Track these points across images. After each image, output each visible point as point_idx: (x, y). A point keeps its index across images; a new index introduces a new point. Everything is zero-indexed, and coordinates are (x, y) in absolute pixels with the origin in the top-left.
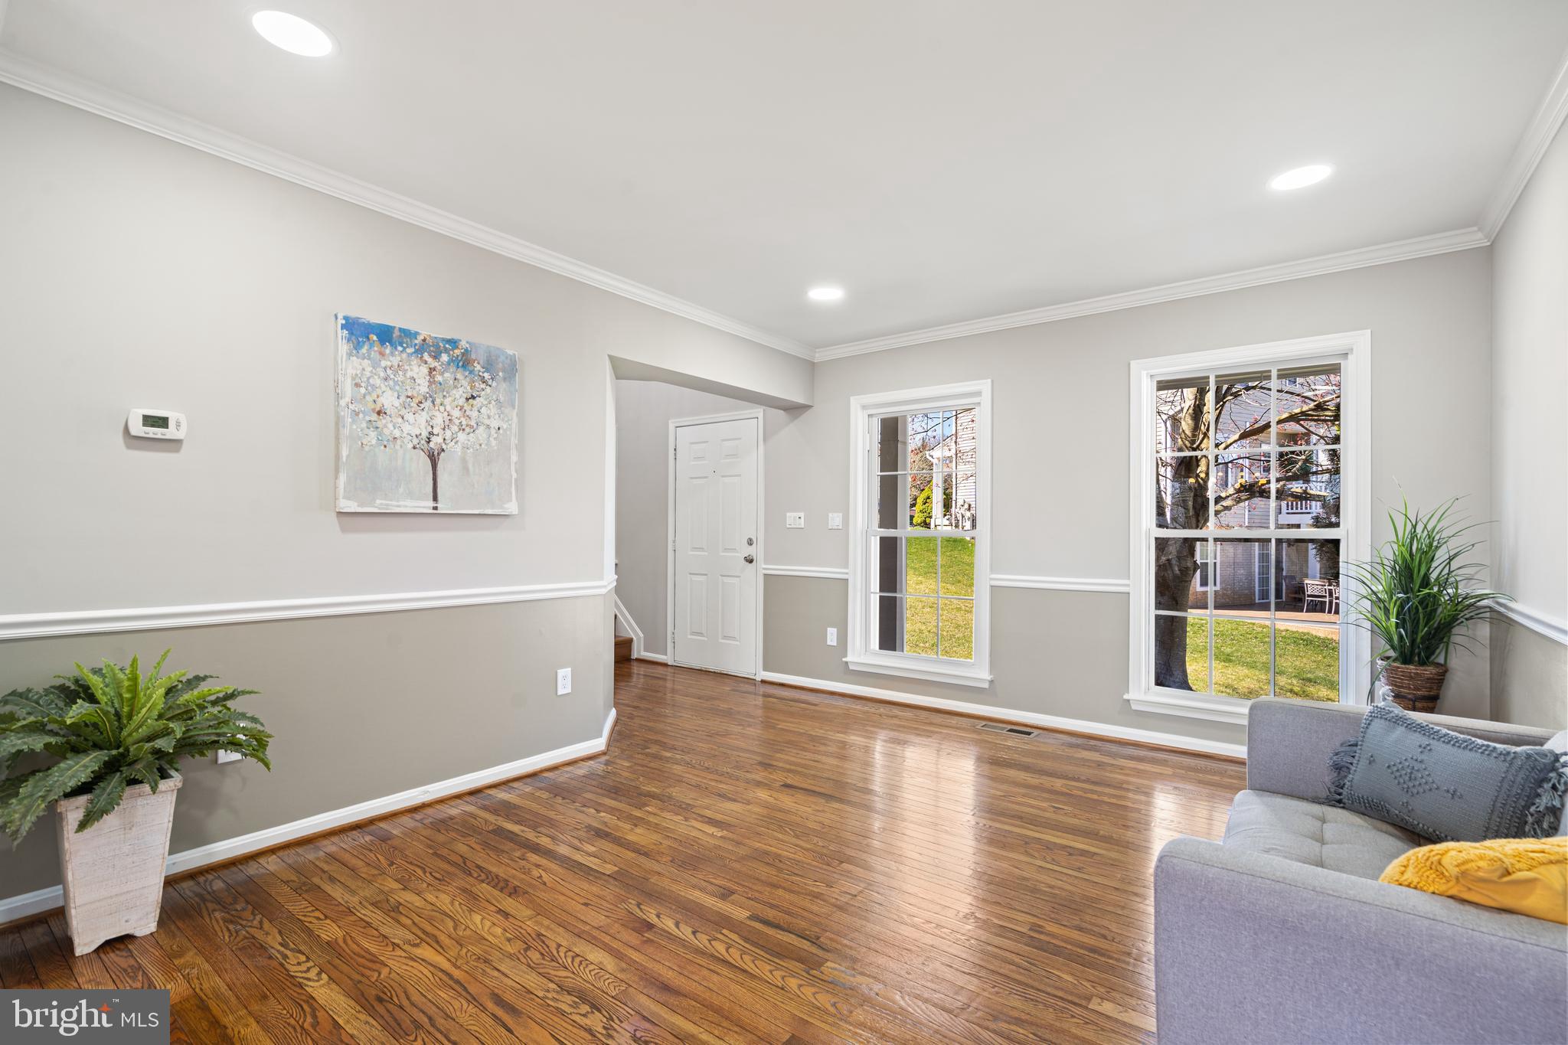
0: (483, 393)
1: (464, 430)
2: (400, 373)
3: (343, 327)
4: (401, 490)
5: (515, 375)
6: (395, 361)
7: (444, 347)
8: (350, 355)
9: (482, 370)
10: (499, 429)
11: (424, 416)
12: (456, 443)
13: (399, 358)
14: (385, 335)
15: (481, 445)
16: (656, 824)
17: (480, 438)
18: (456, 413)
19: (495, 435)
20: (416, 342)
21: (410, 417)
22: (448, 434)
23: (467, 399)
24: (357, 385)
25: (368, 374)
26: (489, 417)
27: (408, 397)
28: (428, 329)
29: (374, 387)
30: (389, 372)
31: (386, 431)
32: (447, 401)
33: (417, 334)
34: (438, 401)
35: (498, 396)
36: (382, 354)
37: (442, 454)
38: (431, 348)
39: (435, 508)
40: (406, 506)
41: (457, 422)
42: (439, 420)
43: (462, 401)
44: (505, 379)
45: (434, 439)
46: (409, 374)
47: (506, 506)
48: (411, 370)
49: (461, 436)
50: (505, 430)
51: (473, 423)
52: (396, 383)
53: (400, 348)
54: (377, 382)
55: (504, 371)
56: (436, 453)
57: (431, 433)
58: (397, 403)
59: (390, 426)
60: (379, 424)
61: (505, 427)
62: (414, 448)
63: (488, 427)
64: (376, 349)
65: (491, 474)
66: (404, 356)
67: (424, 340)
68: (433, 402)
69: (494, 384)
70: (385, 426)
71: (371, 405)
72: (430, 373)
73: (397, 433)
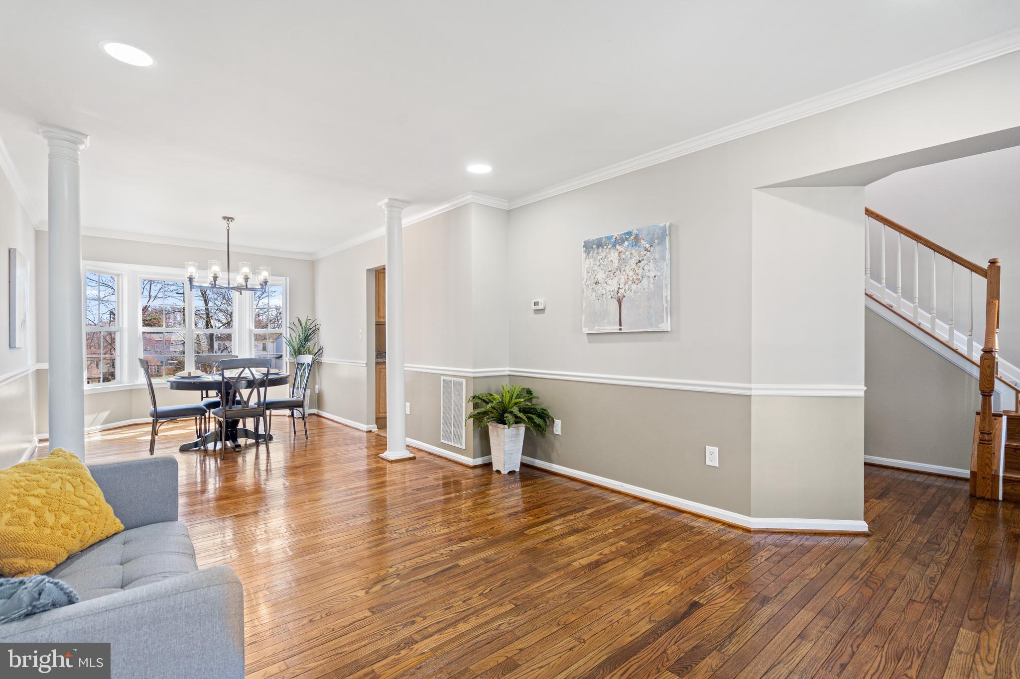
0: (645, 257)
1: (635, 282)
2: (606, 260)
3: (584, 246)
4: (606, 321)
5: (666, 238)
6: (603, 255)
7: (626, 238)
8: (586, 259)
9: (645, 243)
10: (655, 276)
11: (616, 279)
12: (631, 291)
13: (605, 253)
14: (600, 244)
15: (644, 289)
16: (587, 548)
17: (644, 285)
18: (631, 273)
19: (653, 281)
20: (612, 240)
21: (610, 282)
22: (627, 286)
23: (637, 264)
24: (588, 272)
25: (592, 265)
26: (649, 271)
27: (609, 271)
28: (617, 233)
29: (594, 271)
30: (601, 261)
31: (599, 292)
32: (627, 268)
33: (613, 236)
34: (622, 269)
35: (655, 256)
36: (598, 253)
37: (624, 299)
38: (620, 241)
39: (620, 329)
40: (607, 329)
41: (631, 278)
42: (623, 281)
43: (634, 266)
44: (659, 243)
45: (621, 291)
46: (610, 259)
47: (660, 325)
48: (611, 256)
49: (634, 287)
50: (659, 277)
51: (640, 277)
52: (604, 266)
53: (605, 247)
54: (596, 268)
55: (658, 238)
56: (621, 299)
57: (619, 288)
58: (604, 277)
59: (601, 289)
60: (596, 289)
61: (659, 274)
62: (612, 298)
63: (649, 277)
64: (595, 252)
65: (650, 307)
66: (607, 250)
67: (616, 238)
68: (620, 270)
69: (652, 249)
70: (598, 289)
71: (593, 280)
72: (619, 255)
73: (604, 292)
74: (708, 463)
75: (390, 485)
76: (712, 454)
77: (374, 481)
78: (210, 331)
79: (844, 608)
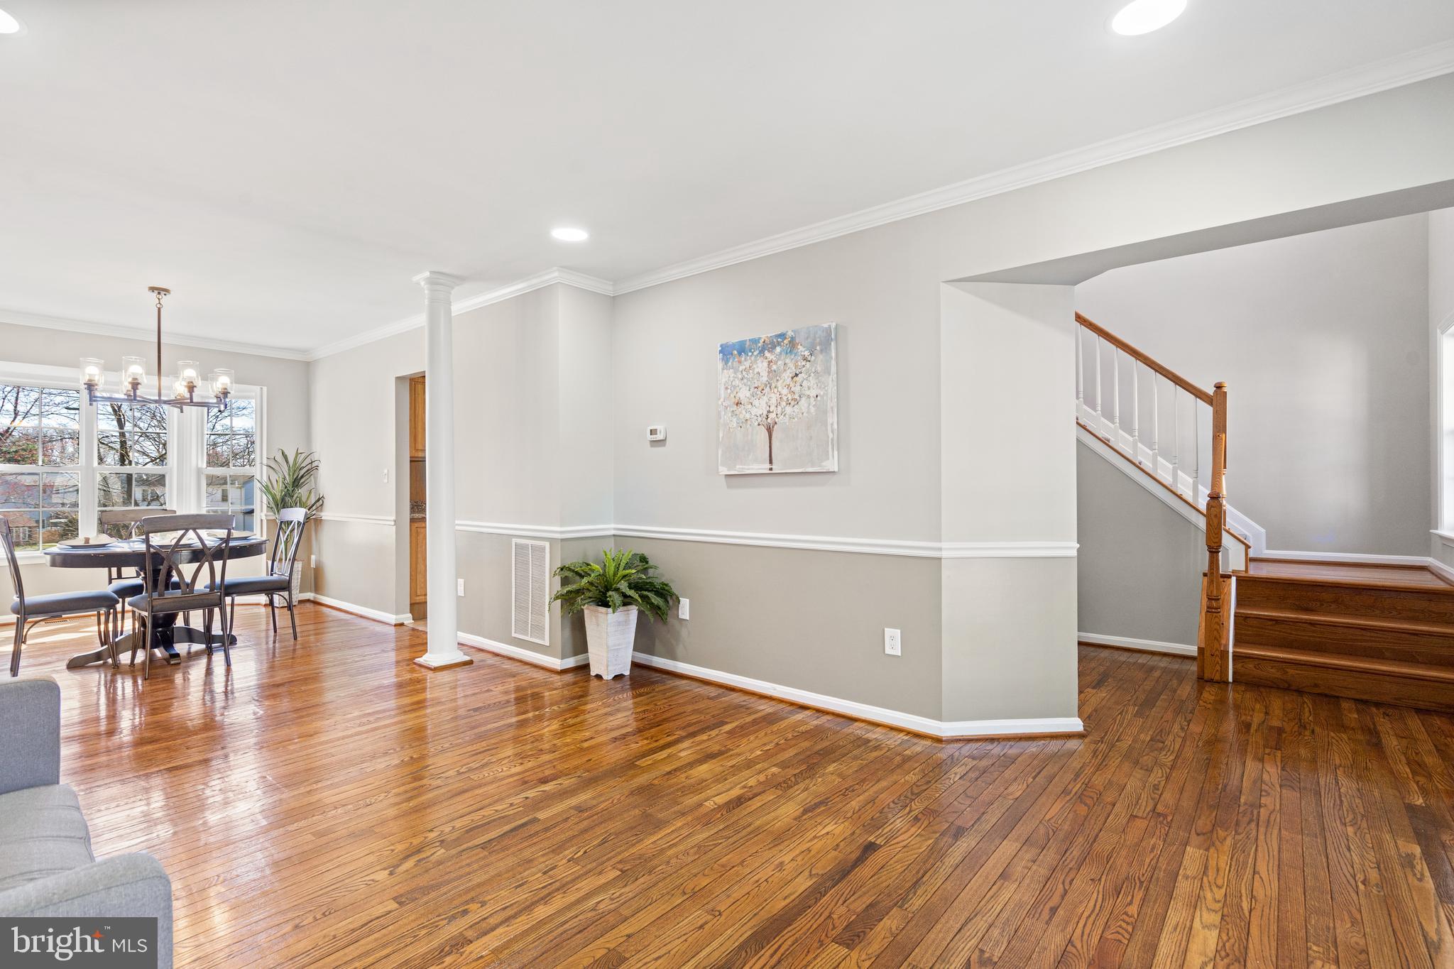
0: (804, 369)
1: (790, 404)
2: (751, 371)
3: (720, 352)
4: (750, 457)
5: (831, 344)
6: (747, 364)
7: (777, 341)
8: (723, 369)
9: (803, 350)
10: (817, 396)
11: (765, 398)
12: (784, 415)
13: (750, 361)
14: (742, 349)
15: (803, 414)
16: (726, 780)
17: (803, 408)
18: (785, 391)
19: (814, 403)
20: (760, 345)
21: (756, 403)
22: (779, 408)
23: (792, 378)
24: (727, 388)
25: (732, 379)
26: (809, 388)
27: (755, 388)
28: (765, 334)
29: (735, 387)
30: (744, 373)
31: (741, 416)
32: (779, 384)
33: (760, 338)
34: (773, 385)
35: (816, 367)
36: (740, 362)
37: (775, 427)
38: (770, 346)
39: (771, 469)
40: (752, 469)
41: (785, 398)
42: (773, 401)
43: (788, 381)
44: (821, 351)
45: (771, 415)
46: (756, 371)
47: (824, 464)
48: (758, 367)
49: (789, 410)
50: (822, 397)
51: (797, 397)
52: (748, 379)
53: (750, 354)
54: (737, 382)
55: (820, 344)
56: (771, 427)
57: (769, 412)
58: (748, 394)
59: (744, 412)
60: (737, 412)
61: (822, 393)
62: (759, 425)
63: (809, 397)
64: (736, 360)
65: (811, 437)
66: (753, 358)
67: (764, 342)
68: (770, 387)
69: (813, 358)
70: (741, 413)
71: (733, 400)
72: (769, 365)
73: (748, 416)
74: (888, 651)
75: (433, 706)
76: (892, 638)
77: (408, 700)
78: (127, 469)
79: (1054, 833)
